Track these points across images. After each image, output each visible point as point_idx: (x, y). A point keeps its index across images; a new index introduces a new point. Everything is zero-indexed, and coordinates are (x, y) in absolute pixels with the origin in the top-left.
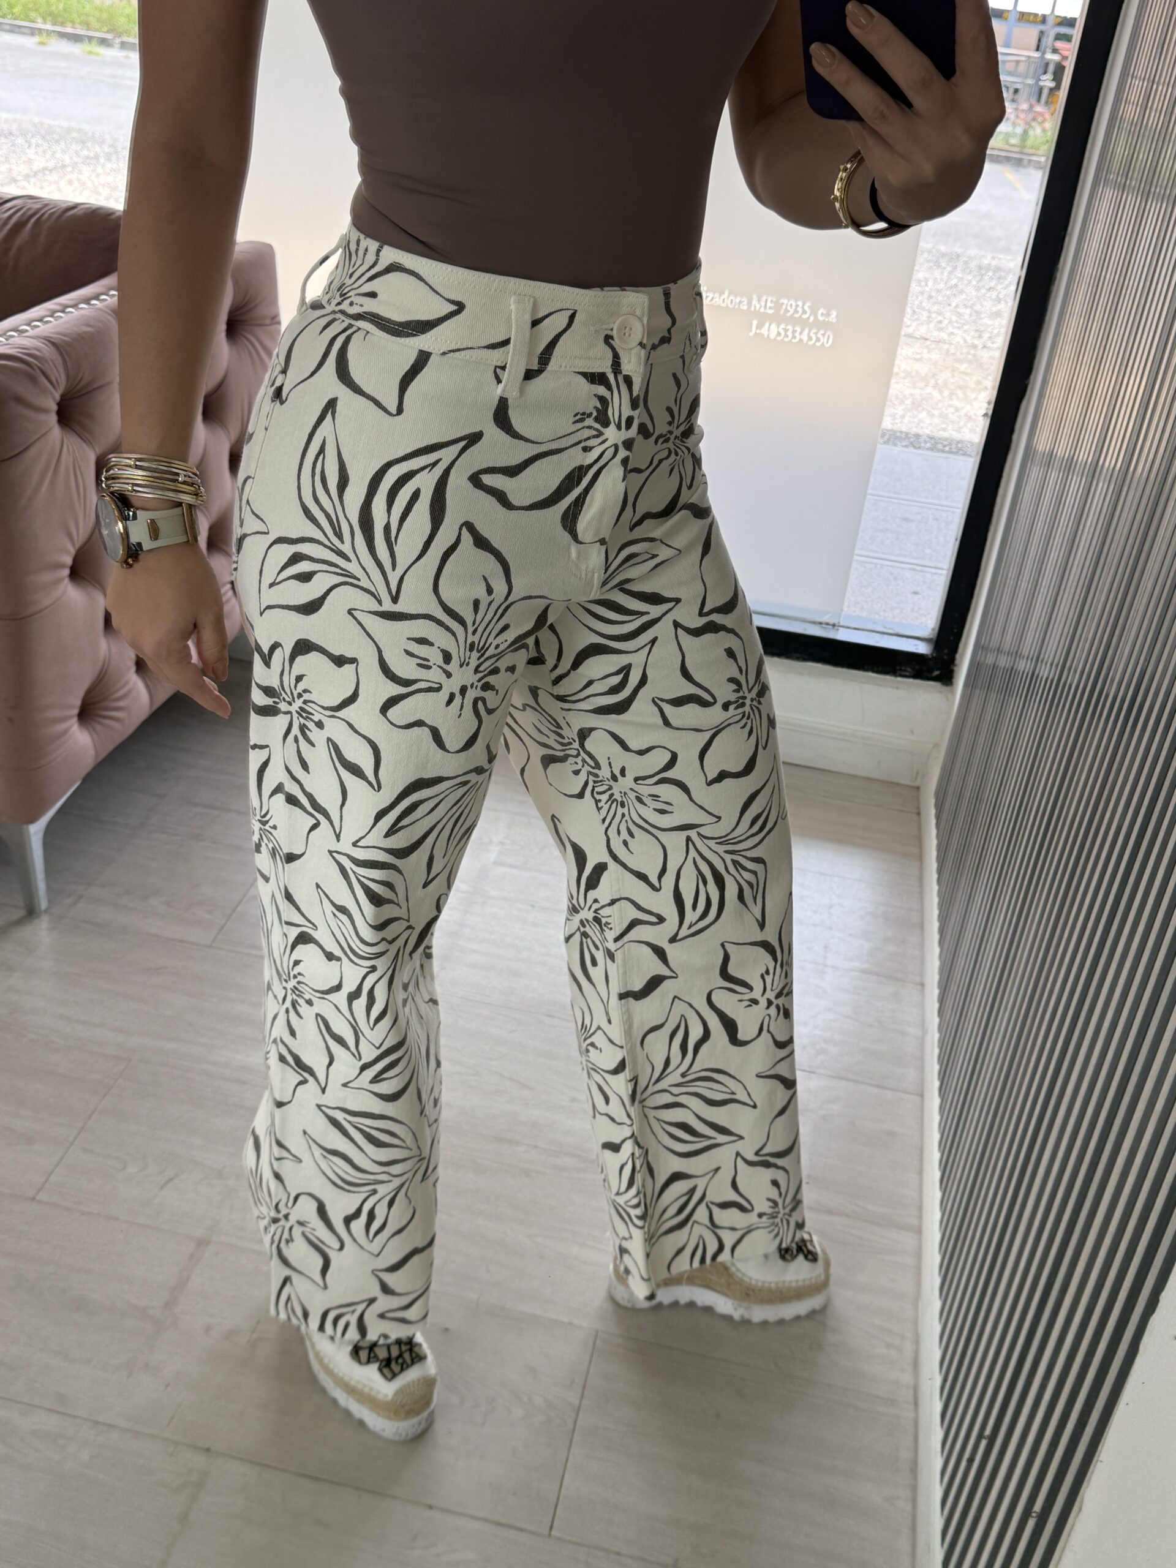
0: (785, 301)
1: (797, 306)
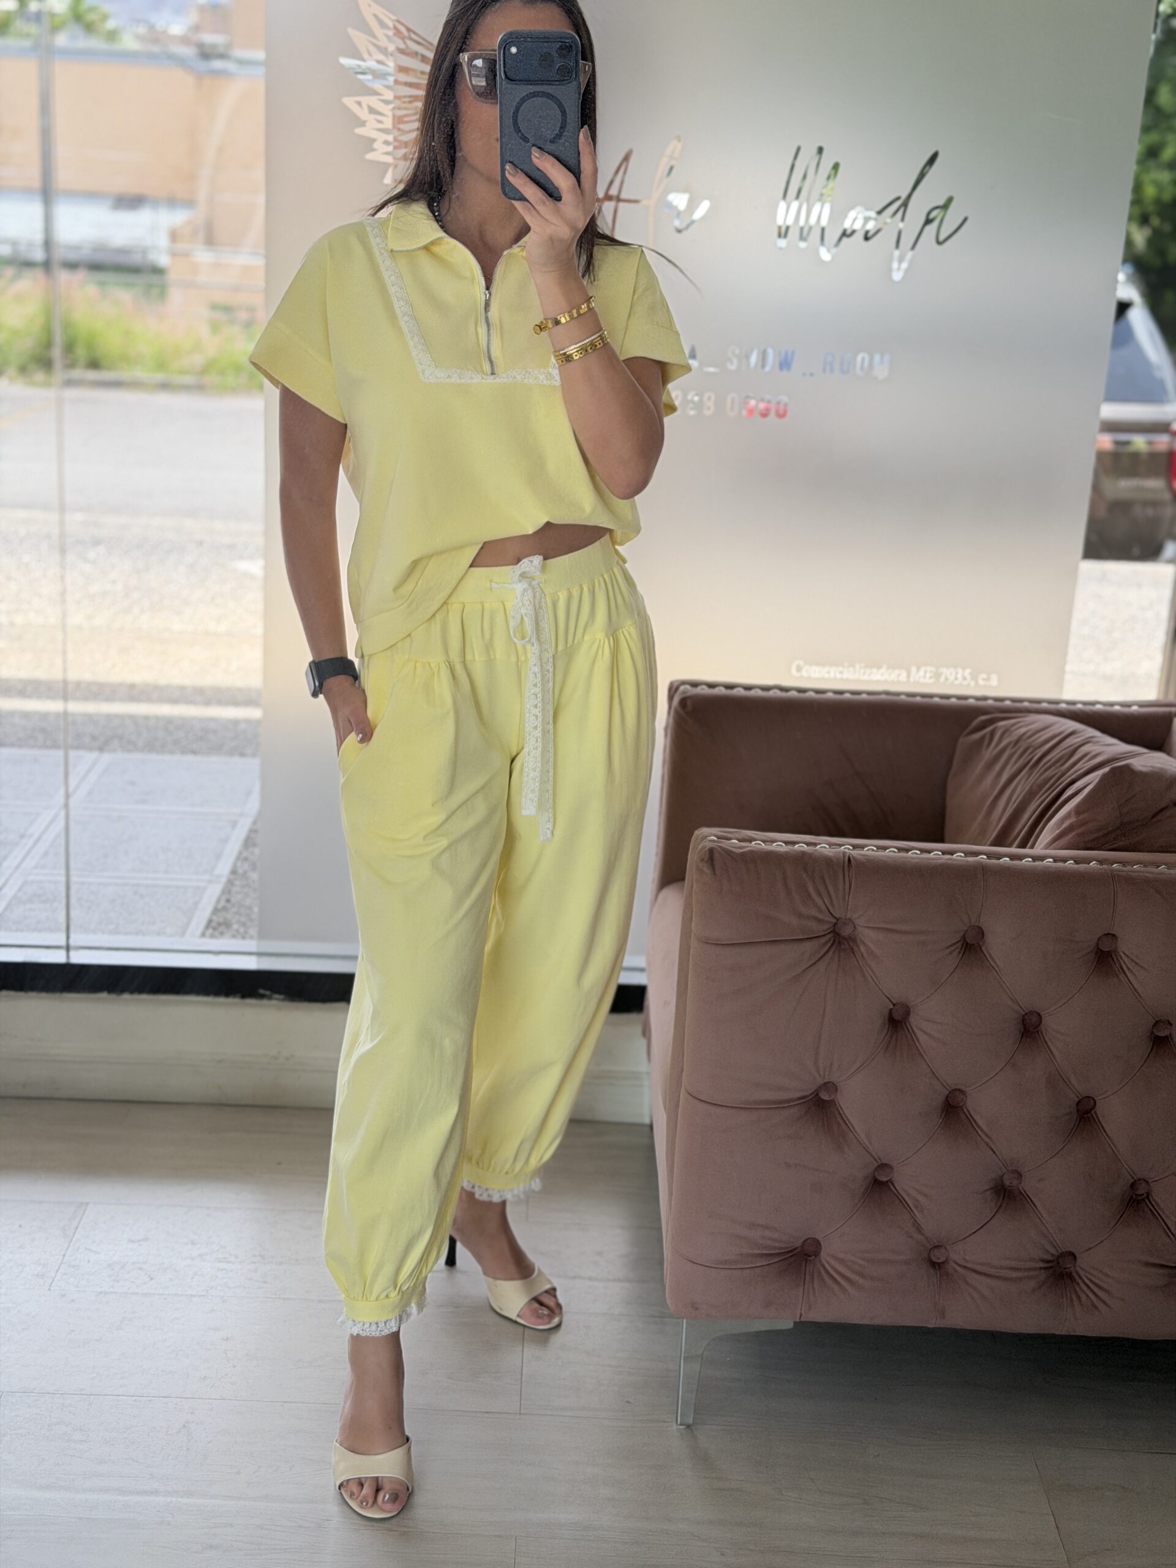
0: (944, 670)
1: (957, 673)
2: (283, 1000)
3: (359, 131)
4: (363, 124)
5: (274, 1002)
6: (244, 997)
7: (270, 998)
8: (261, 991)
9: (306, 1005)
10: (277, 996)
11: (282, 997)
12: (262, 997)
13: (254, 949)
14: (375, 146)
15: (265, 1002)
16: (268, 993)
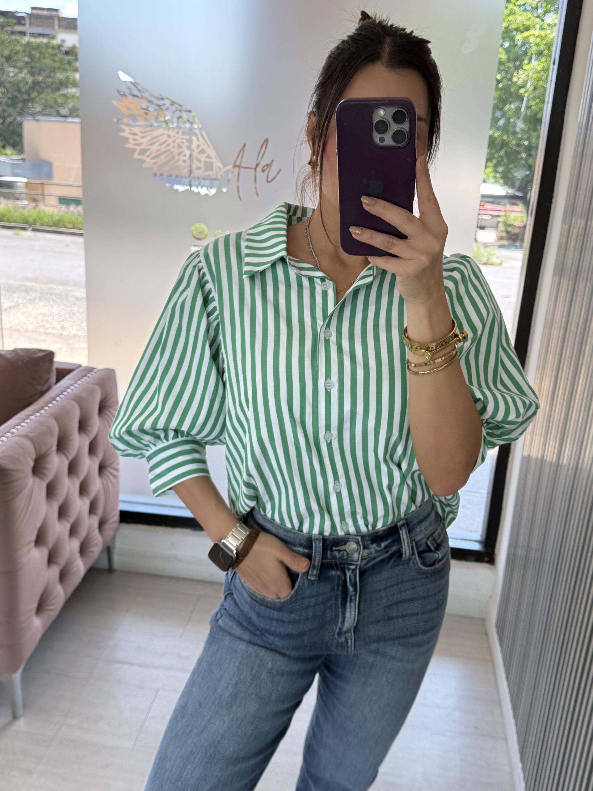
3: (122, 134)
4: (123, 131)
14: (130, 141)
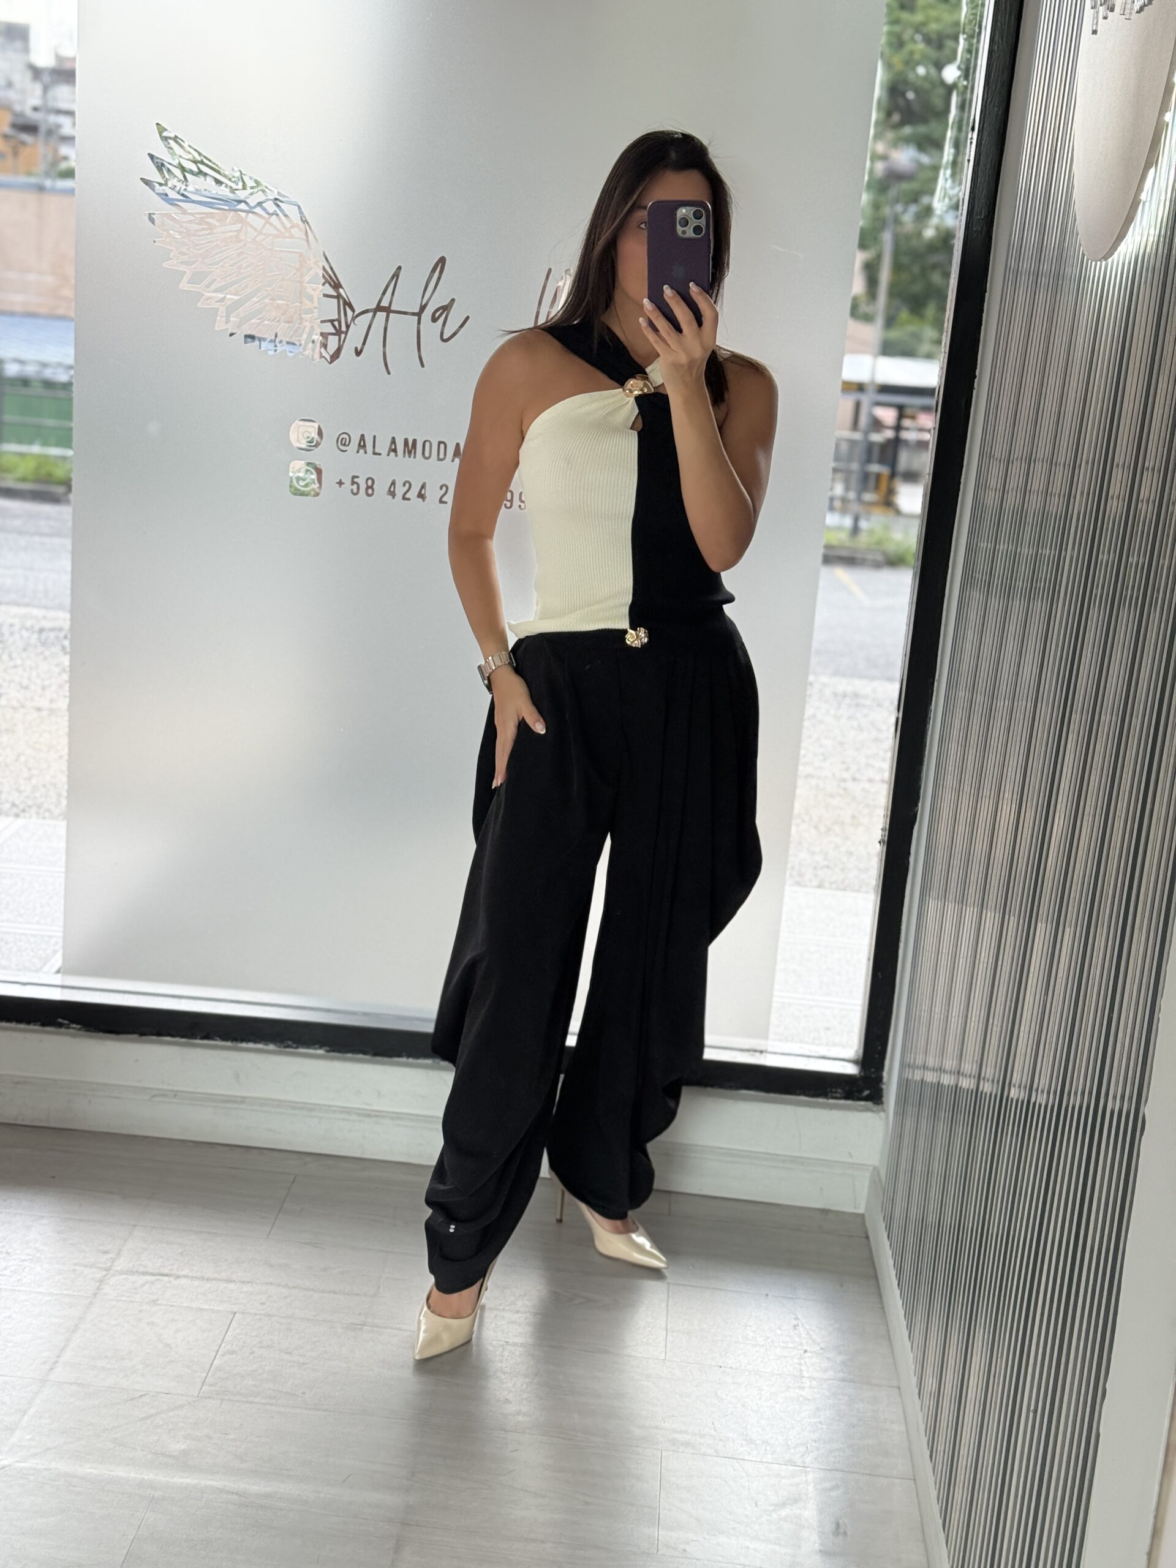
2: (79, 1029)
5: (72, 1031)
6: (43, 1025)
7: (68, 1027)
8: (60, 1020)
9: (101, 1034)
10: (74, 1026)
11: (79, 1026)
12: (60, 1025)
13: (59, 983)
14: (174, 255)
15: (63, 1030)
16: (66, 1022)
